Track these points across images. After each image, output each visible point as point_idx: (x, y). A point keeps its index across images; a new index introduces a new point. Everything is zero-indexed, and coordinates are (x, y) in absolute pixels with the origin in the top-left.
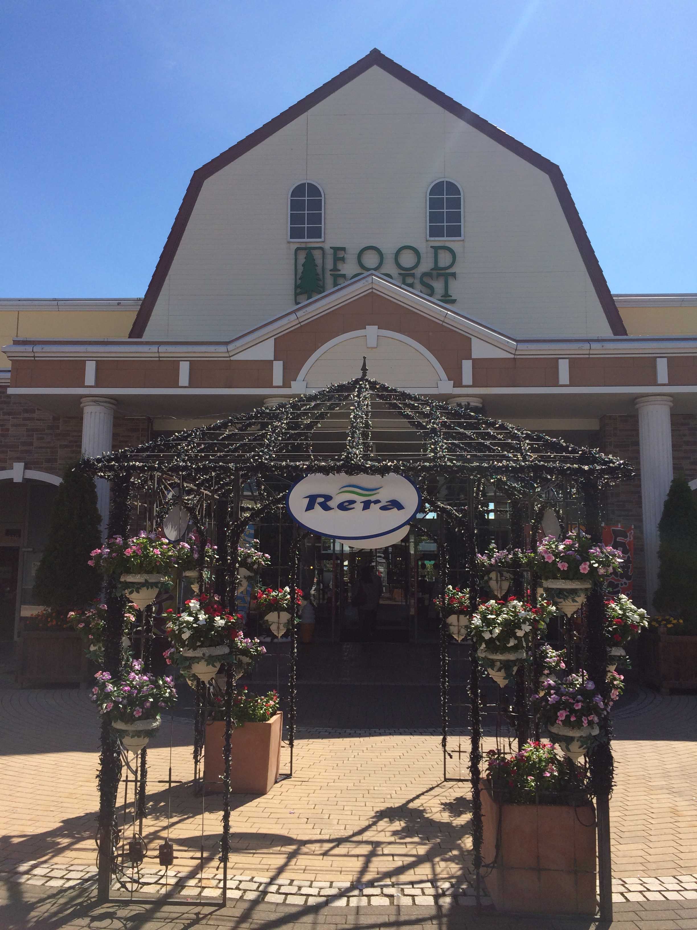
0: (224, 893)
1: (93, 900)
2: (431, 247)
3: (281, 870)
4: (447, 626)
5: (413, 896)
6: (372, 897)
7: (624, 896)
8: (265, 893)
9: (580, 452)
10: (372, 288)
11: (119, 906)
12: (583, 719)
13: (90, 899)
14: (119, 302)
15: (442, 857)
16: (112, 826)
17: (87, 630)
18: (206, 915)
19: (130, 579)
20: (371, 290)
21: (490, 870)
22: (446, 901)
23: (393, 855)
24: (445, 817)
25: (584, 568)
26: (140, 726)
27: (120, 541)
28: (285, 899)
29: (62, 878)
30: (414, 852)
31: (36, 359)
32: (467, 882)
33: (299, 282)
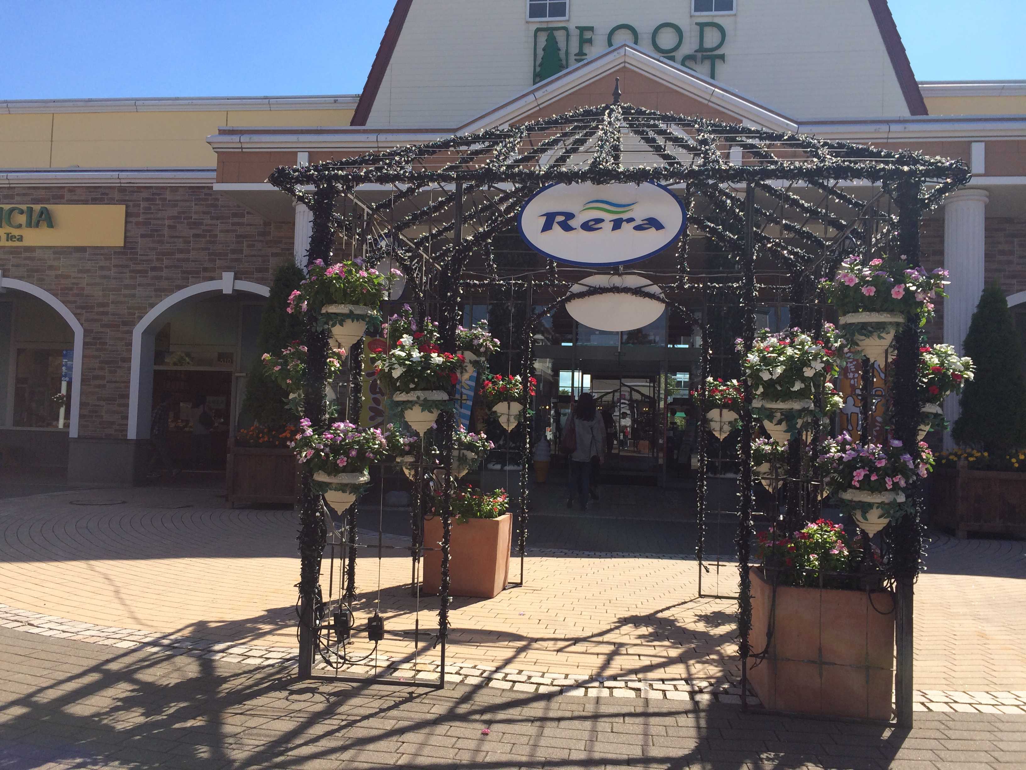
0: (442, 677)
1: (293, 676)
2: (697, 24)
3: (508, 662)
4: (706, 421)
5: (664, 691)
6: (614, 690)
7: (925, 706)
8: (489, 679)
9: (896, 156)
10: (625, 62)
11: (322, 683)
12: (887, 479)
13: (290, 675)
14: (336, 99)
15: (698, 660)
16: (315, 594)
17: (285, 373)
18: (420, 695)
19: (332, 309)
20: (622, 65)
21: (759, 660)
22: (704, 698)
23: (639, 655)
24: (701, 627)
25: (897, 293)
26: (344, 478)
27: (320, 262)
28: (513, 686)
29: (261, 657)
30: (665, 654)
31: (244, 150)
32: (728, 682)
33: (538, 69)
